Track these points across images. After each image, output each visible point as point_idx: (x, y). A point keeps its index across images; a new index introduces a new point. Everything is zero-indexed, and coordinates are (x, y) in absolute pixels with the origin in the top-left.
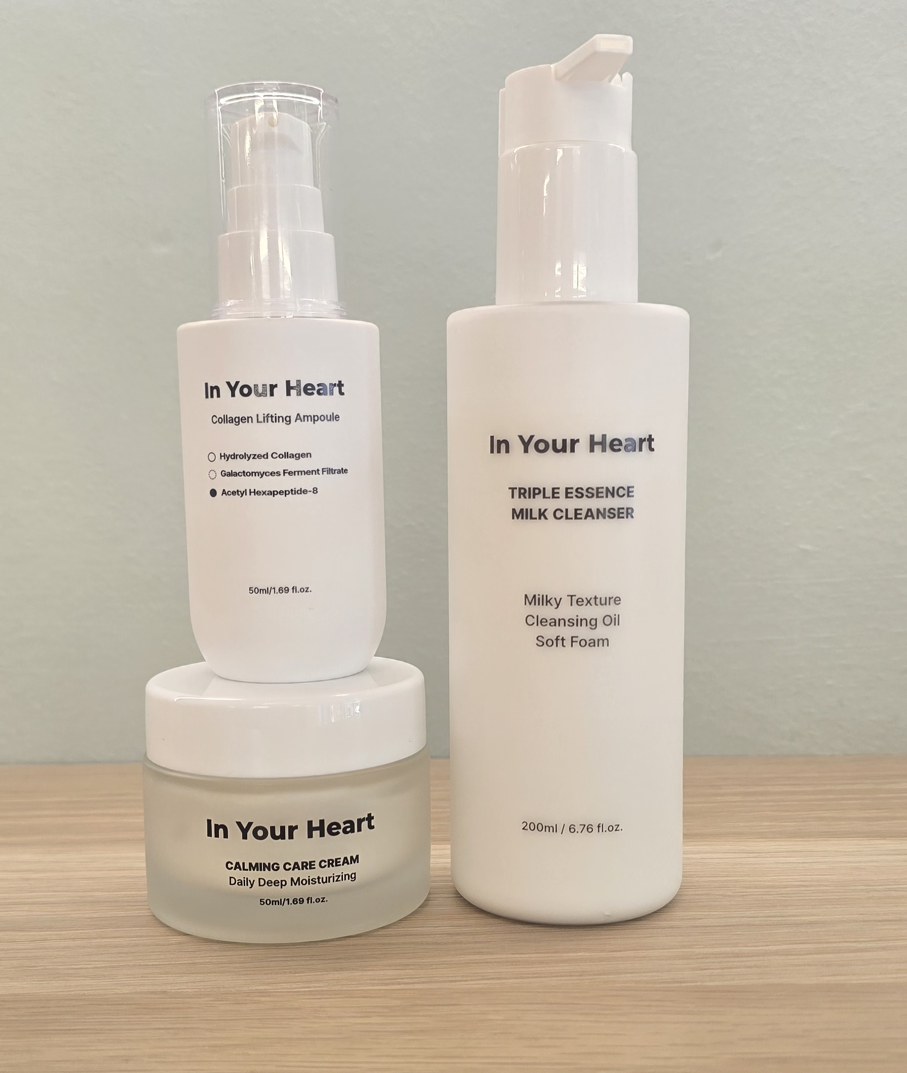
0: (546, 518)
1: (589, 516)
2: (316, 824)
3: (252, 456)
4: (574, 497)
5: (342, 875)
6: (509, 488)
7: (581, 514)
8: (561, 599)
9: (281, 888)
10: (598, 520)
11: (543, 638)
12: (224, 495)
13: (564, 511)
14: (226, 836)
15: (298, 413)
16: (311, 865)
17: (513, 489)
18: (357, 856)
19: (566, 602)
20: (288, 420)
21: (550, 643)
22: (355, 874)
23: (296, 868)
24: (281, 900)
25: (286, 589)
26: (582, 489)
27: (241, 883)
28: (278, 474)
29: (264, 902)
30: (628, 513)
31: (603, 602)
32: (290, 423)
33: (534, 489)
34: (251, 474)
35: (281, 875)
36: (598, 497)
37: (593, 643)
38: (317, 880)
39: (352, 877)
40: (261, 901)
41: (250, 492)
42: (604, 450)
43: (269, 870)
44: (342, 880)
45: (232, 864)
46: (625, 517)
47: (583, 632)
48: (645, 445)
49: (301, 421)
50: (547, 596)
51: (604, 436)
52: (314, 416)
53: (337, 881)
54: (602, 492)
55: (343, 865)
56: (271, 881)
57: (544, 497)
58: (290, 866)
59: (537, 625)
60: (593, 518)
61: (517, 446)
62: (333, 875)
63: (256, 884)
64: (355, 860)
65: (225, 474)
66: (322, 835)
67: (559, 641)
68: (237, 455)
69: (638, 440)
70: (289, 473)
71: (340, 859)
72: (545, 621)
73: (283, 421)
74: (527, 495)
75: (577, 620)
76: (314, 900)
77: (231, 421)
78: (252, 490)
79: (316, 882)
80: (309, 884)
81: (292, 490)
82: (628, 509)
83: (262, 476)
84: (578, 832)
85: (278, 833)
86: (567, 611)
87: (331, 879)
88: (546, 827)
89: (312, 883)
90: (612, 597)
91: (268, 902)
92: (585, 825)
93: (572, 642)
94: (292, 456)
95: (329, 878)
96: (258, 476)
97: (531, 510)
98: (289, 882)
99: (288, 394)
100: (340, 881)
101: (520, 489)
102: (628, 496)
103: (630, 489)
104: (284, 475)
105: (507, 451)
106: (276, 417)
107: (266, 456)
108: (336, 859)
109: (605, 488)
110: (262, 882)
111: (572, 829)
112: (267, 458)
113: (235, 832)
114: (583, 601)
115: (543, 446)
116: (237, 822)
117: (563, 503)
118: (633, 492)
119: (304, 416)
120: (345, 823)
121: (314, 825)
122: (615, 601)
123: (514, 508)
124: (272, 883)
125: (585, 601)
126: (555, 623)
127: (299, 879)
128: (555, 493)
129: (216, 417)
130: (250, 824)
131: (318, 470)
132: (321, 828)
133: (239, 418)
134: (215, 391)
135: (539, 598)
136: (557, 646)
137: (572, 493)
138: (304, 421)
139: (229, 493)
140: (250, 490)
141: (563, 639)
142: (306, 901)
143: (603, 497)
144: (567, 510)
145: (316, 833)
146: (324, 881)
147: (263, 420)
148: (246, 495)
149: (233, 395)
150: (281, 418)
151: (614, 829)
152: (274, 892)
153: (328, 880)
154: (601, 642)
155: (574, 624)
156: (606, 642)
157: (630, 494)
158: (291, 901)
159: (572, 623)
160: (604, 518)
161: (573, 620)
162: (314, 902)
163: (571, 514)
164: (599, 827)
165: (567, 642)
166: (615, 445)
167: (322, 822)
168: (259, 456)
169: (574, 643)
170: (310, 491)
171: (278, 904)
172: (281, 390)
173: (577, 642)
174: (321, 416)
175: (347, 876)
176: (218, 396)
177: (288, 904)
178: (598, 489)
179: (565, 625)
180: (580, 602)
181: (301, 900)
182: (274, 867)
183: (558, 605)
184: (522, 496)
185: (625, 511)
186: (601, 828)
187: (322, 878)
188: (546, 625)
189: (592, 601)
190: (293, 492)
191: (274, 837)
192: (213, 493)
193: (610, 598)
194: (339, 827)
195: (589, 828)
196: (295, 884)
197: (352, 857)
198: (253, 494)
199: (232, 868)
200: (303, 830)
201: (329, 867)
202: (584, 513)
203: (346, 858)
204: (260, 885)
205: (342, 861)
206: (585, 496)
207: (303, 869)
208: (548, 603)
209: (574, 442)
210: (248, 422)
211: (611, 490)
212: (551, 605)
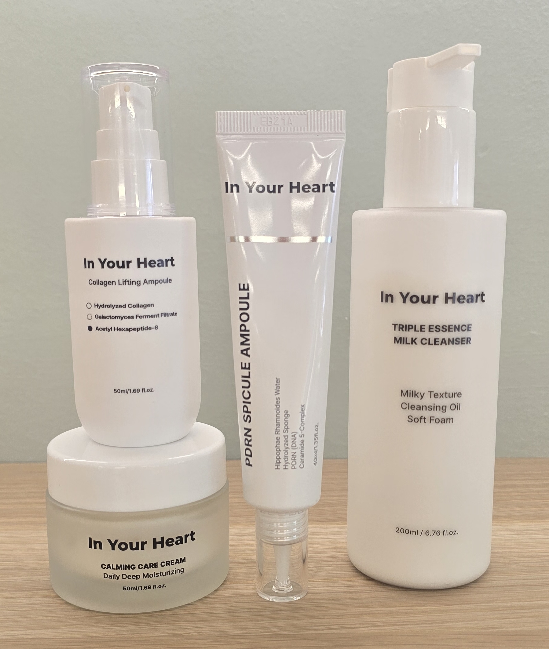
0: (416, 344)
1: (443, 343)
2: (158, 540)
3: (115, 306)
4: (434, 331)
5: (175, 571)
6: (393, 324)
7: (438, 342)
8: (424, 394)
9: (137, 580)
10: (449, 346)
11: (412, 417)
12: (97, 330)
13: (428, 340)
14: (101, 548)
15: (145, 279)
16: (155, 565)
17: (395, 325)
18: (185, 558)
19: (427, 395)
20: (138, 283)
21: (416, 420)
22: (183, 569)
23: (146, 567)
24: (137, 587)
25: (138, 390)
26: (439, 326)
27: (111, 577)
28: (133, 317)
29: (126, 589)
30: (467, 341)
31: (451, 396)
32: (140, 285)
33: (409, 326)
34: (115, 317)
35: (136, 572)
36: (449, 331)
37: (444, 421)
38: (159, 574)
39: (182, 571)
40: (124, 588)
41: (115, 329)
42: (454, 302)
43: (129, 569)
44: (175, 573)
45: (105, 565)
46: (466, 344)
47: (438, 414)
48: (479, 298)
49: (147, 284)
50: (415, 392)
51: (454, 294)
52: (156, 281)
53: (172, 574)
54: (452, 328)
55: (176, 564)
56: (130, 576)
57: (415, 330)
58: (142, 567)
59: (409, 409)
60: (446, 344)
61: (398, 299)
62: (169, 571)
63: (121, 577)
64: (183, 560)
65: (98, 317)
66: (162, 546)
67: (422, 419)
68: (105, 306)
69: (475, 295)
70: (140, 317)
71: (174, 560)
72: (414, 406)
73: (135, 284)
74: (404, 329)
75: (434, 407)
76: (157, 586)
77: (101, 284)
78: (116, 328)
79: (158, 576)
80: (154, 577)
81: (141, 328)
82: (467, 338)
83: (122, 319)
84: (431, 535)
85: (134, 546)
86: (428, 401)
87: (168, 573)
88: (411, 531)
89: (156, 576)
90: (456, 393)
91: (129, 589)
92: (435, 531)
93: (431, 420)
94: (142, 306)
95: (167, 572)
96: (120, 318)
97: (407, 338)
98: (142, 576)
99: (139, 267)
100: (174, 574)
101: (400, 325)
102: (468, 330)
103: (470, 326)
104: (136, 318)
105: (392, 301)
106: (131, 282)
107: (124, 306)
108: (171, 561)
109: (454, 326)
110: (124, 577)
111: (427, 533)
112: (125, 307)
113: (107, 546)
114: (438, 395)
115: (415, 299)
116: (108, 540)
117: (427, 334)
118: (471, 328)
119: (149, 281)
120: (177, 538)
121: (157, 541)
122: (458, 395)
123: (395, 336)
124: (131, 577)
125: (440, 396)
126: (419, 408)
127: (148, 574)
128: (422, 328)
129: (92, 281)
130: (116, 541)
131: (158, 315)
132: (162, 542)
133: (107, 282)
134: (91, 264)
135: (410, 393)
136: (421, 422)
137: (433, 329)
138: (149, 284)
139: (101, 329)
140: (114, 328)
141: (425, 418)
142: (152, 587)
143: (452, 331)
144: (429, 339)
145: (159, 546)
146: (164, 574)
147: (122, 283)
148: (112, 330)
149: (103, 267)
150: (134, 283)
151: (453, 533)
152: (132, 583)
153: (166, 574)
154: (448, 420)
155: (432, 409)
156: (451, 420)
157: (469, 329)
158: (143, 588)
159: (430, 408)
160: (453, 344)
161: (431, 406)
162: (157, 588)
163: (432, 341)
164: (444, 532)
165: (427, 420)
166: (460, 299)
167: (162, 538)
168: (120, 306)
169: (431, 421)
170: (153, 328)
171: (135, 590)
172: (134, 264)
173: (433, 420)
174: (160, 280)
175: (178, 571)
176: (93, 267)
177: (141, 589)
178: (449, 326)
179: (426, 410)
180: (436, 395)
181: (149, 587)
182: (132, 567)
183: (422, 397)
184: (401, 329)
185: (466, 340)
186: (445, 533)
187: (163, 573)
188: (414, 409)
189: (444, 395)
190: (142, 329)
191: (132, 548)
192: (90, 328)
193: (455, 394)
194: (173, 541)
195: (438, 533)
196: (146, 577)
197: (181, 559)
198: (116, 330)
199: (105, 568)
200: (150, 544)
201: (167, 566)
202: (440, 341)
203: (177, 560)
204: (123, 578)
205: (175, 561)
206: (441, 331)
207: (150, 568)
208: (416, 396)
209: (435, 297)
210: (113, 284)
211: (458, 327)
212: (418, 397)
